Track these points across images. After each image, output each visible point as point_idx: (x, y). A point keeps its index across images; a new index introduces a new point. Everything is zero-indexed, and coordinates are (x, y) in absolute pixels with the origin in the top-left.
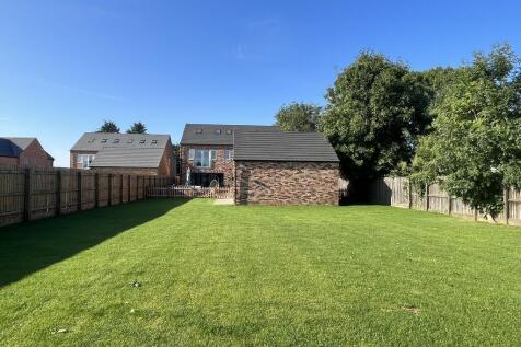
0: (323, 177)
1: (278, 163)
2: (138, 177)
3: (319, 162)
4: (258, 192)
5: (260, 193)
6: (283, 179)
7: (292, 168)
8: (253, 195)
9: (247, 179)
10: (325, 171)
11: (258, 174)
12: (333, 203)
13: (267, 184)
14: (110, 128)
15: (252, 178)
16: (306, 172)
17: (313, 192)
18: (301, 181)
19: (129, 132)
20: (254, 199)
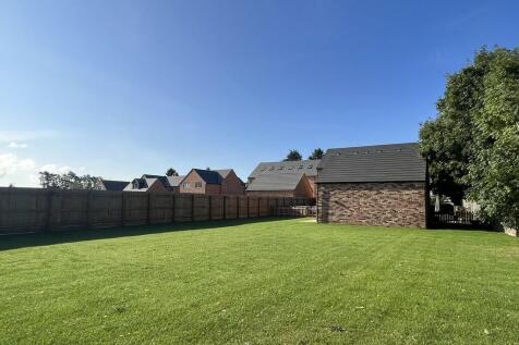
0: (406, 197)
1: (357, 185)
2: (260, 199)
3: (400, 183)
4: (338, 213)
5: (339, 213)
6: (362, 200)
7: (371, 189)
8: (333, 214)
9: (327, 200)
10: (407, 192)
11: (337, 195)
12: (418, 226)
13: (347, 205)
14: (294, 156)
15: (333, 199)
16: (385, 192)
17: (394, 213)
18: (380, 202)
19: (310, 158)
20: (334, 218)
